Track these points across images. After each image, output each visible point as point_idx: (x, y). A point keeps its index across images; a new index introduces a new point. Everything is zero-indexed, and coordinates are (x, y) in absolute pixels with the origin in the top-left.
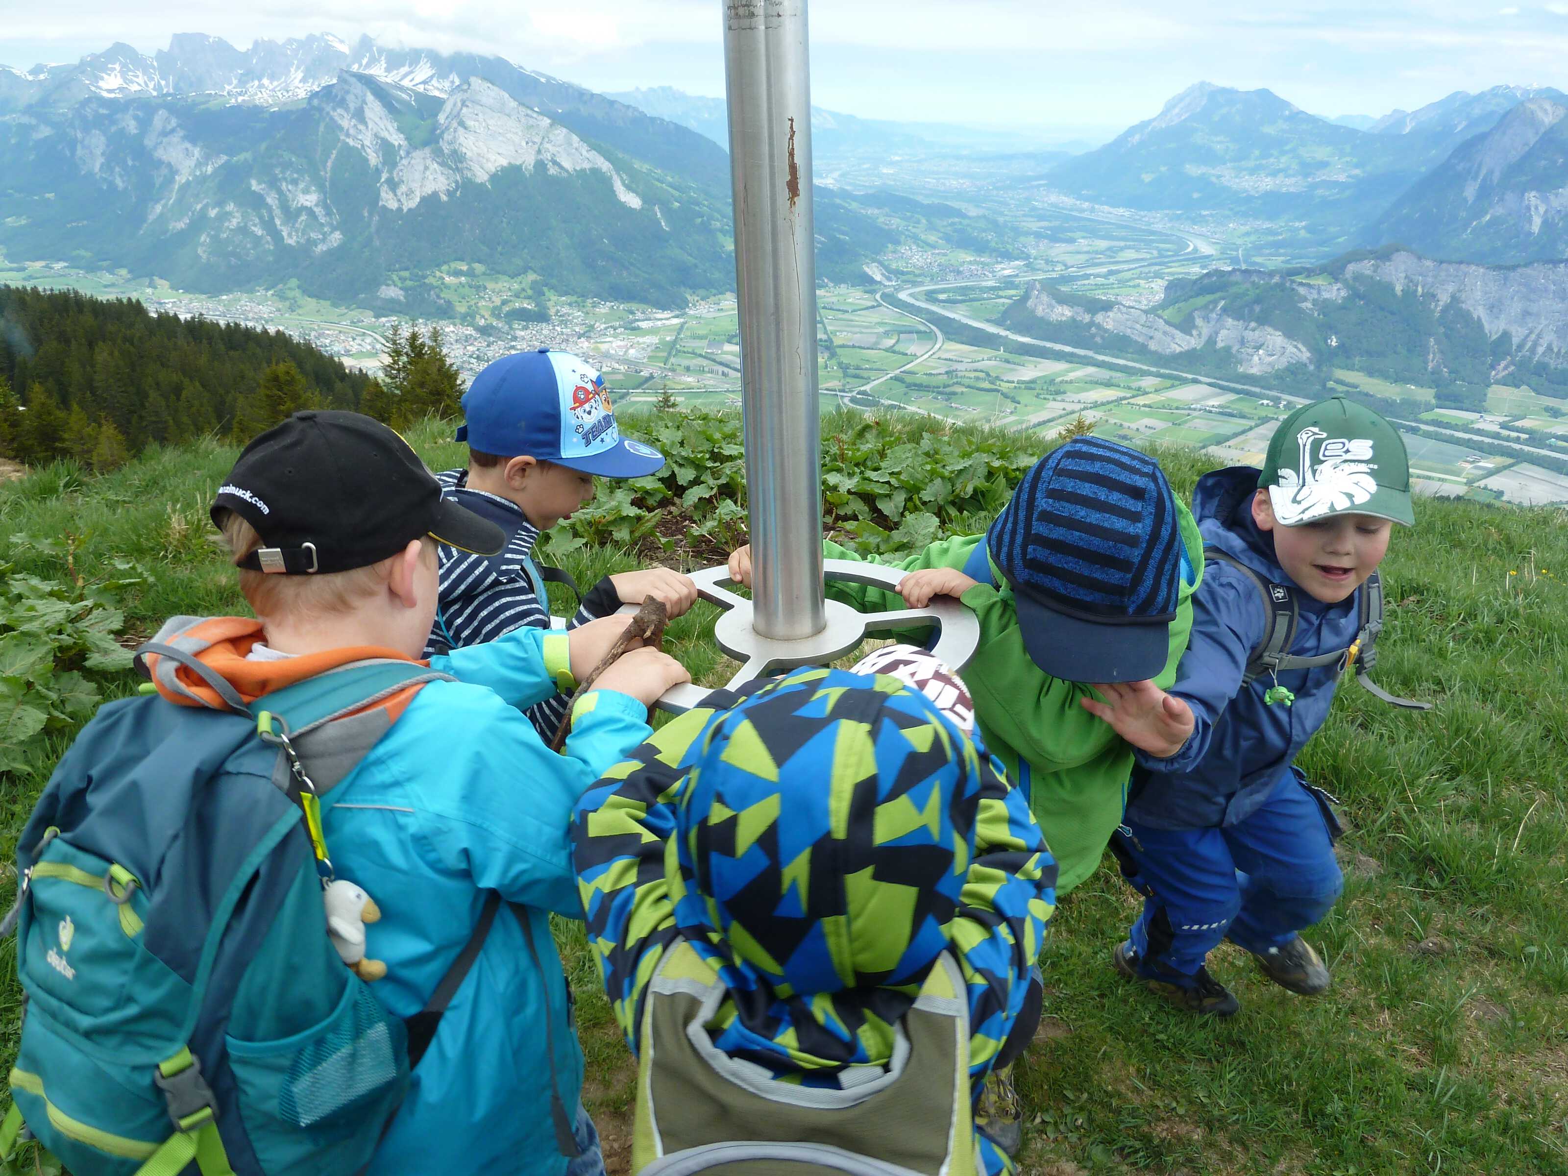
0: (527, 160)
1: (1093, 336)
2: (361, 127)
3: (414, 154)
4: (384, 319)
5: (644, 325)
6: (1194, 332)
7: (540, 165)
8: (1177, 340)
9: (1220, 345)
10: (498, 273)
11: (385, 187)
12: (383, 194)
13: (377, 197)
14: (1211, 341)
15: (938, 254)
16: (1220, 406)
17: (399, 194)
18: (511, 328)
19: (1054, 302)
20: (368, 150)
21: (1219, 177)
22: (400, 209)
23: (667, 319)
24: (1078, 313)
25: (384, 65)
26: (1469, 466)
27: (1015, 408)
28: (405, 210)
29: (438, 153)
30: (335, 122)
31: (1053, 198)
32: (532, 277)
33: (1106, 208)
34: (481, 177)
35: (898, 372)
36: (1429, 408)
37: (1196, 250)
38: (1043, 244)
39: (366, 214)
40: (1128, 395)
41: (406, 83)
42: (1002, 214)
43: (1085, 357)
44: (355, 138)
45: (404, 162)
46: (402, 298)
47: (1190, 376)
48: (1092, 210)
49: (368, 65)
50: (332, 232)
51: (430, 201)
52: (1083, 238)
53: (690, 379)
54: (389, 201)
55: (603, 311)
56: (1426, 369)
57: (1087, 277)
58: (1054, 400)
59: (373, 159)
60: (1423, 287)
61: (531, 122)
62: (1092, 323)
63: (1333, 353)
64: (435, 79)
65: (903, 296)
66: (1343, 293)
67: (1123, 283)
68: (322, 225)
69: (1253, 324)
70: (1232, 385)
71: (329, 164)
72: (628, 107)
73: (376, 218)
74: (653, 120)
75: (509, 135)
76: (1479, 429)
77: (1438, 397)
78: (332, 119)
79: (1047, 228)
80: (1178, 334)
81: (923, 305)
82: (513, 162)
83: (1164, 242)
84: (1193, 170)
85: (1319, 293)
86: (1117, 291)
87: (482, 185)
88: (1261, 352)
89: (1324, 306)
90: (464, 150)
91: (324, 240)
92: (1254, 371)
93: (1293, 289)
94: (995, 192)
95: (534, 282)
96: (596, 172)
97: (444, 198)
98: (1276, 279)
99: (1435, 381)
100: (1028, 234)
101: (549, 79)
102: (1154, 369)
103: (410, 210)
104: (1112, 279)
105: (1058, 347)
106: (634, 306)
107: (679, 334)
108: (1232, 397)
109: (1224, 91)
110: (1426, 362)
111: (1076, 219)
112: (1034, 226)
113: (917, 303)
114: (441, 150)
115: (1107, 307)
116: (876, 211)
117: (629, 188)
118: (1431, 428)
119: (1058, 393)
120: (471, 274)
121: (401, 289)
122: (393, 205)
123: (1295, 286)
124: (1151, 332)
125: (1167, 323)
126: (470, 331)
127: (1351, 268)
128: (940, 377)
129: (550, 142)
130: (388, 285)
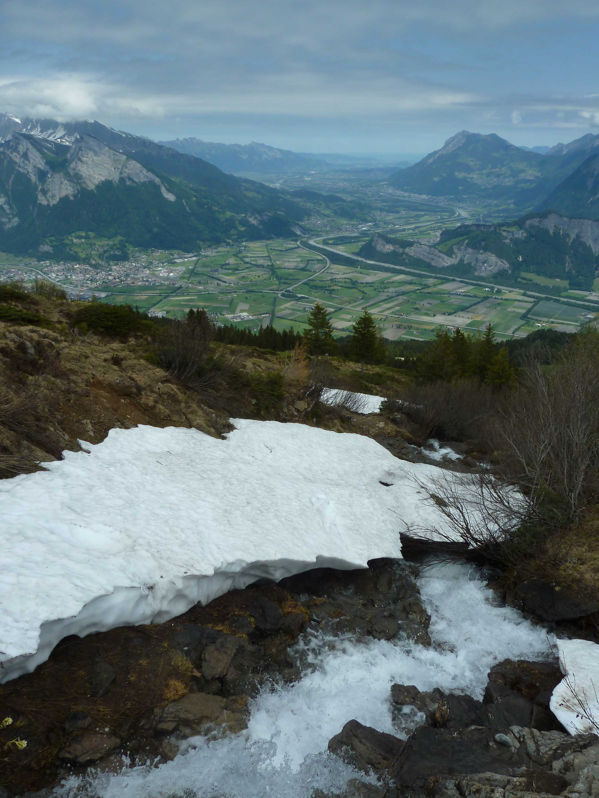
0: (115, 177)
1: (404, 260)
2: (26, 162)
3: (54, 176)
4: (42, 262)
5: (178, 261)
6: (453, 256)
7: (122, 180)
8: (445, 260)
9: (466, 262)
10: (102, 236)
11: (40, 194)
12: (39, 197)
13: (37, 199)
14: (462, 261)
15: (331, 220)
16: (464, 292)
17: (48, 197)
18: (109, 265)
19: (384, 243)
20: (31, 174)
21: (471, 178)
22: (48, 205)
23: (190, 257)
24: (396, 248)
25: (39, 129)
26: (582, 317)
27: (364, 296)
28: (51, 205)
29: (67, 175)
30: (13, 159)
31: (390, 191)
32: (119, 238)
33: (417, 195)
34: (91, 187)
35: (306, 280)
36: (566, 290)
37: (459, 215)
38: (384, 214)
39: (31, 208)
40: (420, 288)
41: (51, 138)
42: (364, 199)
43: (400, 270)
44: (23, 168)
45: (50, 180)
46: (51, 251)
47: (451, 278)
48: (409, 197)
49: (31, 129)
50: (13, 218)
51: (64, 200)
52: (404, 210)
53: (200, 288)
54: (42, 200)
55: (157, 254)
56: (565, 271)
57: (404, 230)
58: (383, 291)
59: (33, 178)
60: (563, 230)
61: (116, 158)
62: (404, 253)
63: (520, 264)
64: (66, 136)
65: (311, 242)
66: (525, 235)
67: (422, 233)
68: (8, 214)
69: (481, 251)
70: (471, 281)
71: (10, 182)
72: (170, 149)
73: (36, 210)
74: (182, 155)
75: (105, 165)
76: (588, 299)
77: (570, 284)
78: (10, 158)
79: (386, 206)
80: (445, 257)
81: (320, 246)
82: (107, 178)
83: (444, 212)
84: (460, 175)
85: (513, 235)
86: (418, 236)
87: (92, 191)
88: (485, 265)
89: (515, 241)
90: (81, 173)
91: (9, 222)
92: (483, 274)
93: (500, 233)
94: (361, 189)
95: (121, 241)
96: (151, 182)
97: (72, 198)
98: (492, 229)
99: (569, 277)
100: (377, 209)
101: (127, 134)
102: (434, 275)
103: (54, 205)
104: (417, 231)
105: (386, 265)
106: (173, 252)
107: (196, 265)
108: (471, 287)
109: (475, 135)
110: (565, 268)
111: (400, 201)
112: (380, 205)
113: (318, 246)
114: (69, 173)
115: (411, 244)
116: (299, 200)
117: (169, 191)
118: (565, 300)
119: (385, 288)
120: (87, 237)
121: (51, 246)
122: (45, 203)
123: (501, 231)
124: (432, 256)
125: (440, 251)
126: (87, 267)
127: (528, 222)
128: (327, 282)
129: (126, 168)
130: (44, 245)
